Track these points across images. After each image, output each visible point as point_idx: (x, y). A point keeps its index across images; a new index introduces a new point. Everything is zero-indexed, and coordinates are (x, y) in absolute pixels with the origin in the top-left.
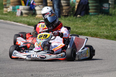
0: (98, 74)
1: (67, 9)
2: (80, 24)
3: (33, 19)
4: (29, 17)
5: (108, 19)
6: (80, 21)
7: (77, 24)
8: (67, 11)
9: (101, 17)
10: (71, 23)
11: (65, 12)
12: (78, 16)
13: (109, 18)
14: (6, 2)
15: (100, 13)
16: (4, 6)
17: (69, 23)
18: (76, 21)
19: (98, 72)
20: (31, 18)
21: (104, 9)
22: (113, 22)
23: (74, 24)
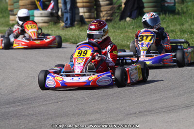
0: (171, 111)
1: (109, 9)
2: (131, 33)
3: (57, 30)
4: (50, 26)
5: (175, 21)
6: (131, 27)
7: (127, 32)
8: (108, 12)
9: (164, 19)
10: (118, 31)
11: (106, 15)
12: (128, 19)
13: (175, 19)
14: (12, 6)
15: (162, 11)
16: (10, 13)
17: (115, 32)
18: (126, 28)
19: (170, 108)
20: (53, 29)
21: (166, 5)
22: (183, 25)
23: (122, 33)
